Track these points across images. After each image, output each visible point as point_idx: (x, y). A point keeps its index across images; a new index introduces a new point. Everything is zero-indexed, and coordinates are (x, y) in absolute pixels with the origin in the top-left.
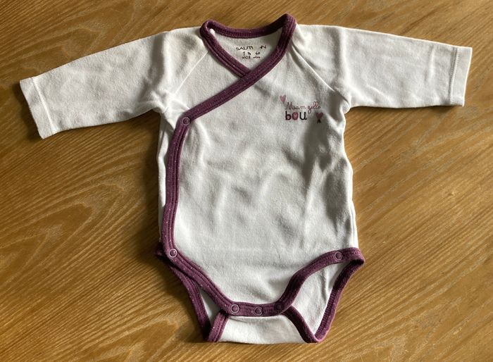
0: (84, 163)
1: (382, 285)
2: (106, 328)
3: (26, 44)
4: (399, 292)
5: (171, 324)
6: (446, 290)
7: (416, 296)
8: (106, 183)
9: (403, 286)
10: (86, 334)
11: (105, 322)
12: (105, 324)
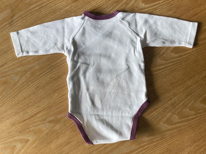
0: (173, 71)
1: (57, 11)
2: (169, 4)
3: (193, 122)
4: (50, 7)
5: (143, 4)
6: (31, 6)
7: (44, 5)
8: (164, 62)
9: (48, 10)
10: (177, 3)
11: (169, 7)
12: (169, 6)
